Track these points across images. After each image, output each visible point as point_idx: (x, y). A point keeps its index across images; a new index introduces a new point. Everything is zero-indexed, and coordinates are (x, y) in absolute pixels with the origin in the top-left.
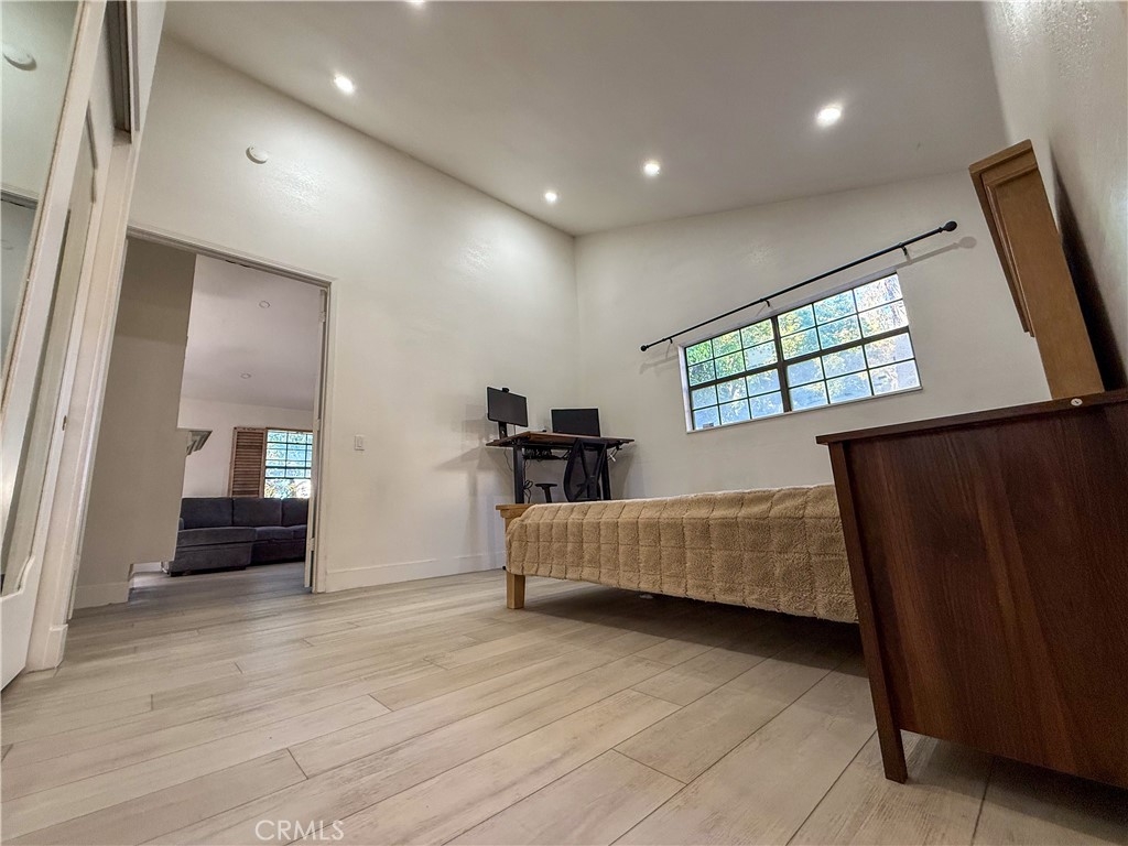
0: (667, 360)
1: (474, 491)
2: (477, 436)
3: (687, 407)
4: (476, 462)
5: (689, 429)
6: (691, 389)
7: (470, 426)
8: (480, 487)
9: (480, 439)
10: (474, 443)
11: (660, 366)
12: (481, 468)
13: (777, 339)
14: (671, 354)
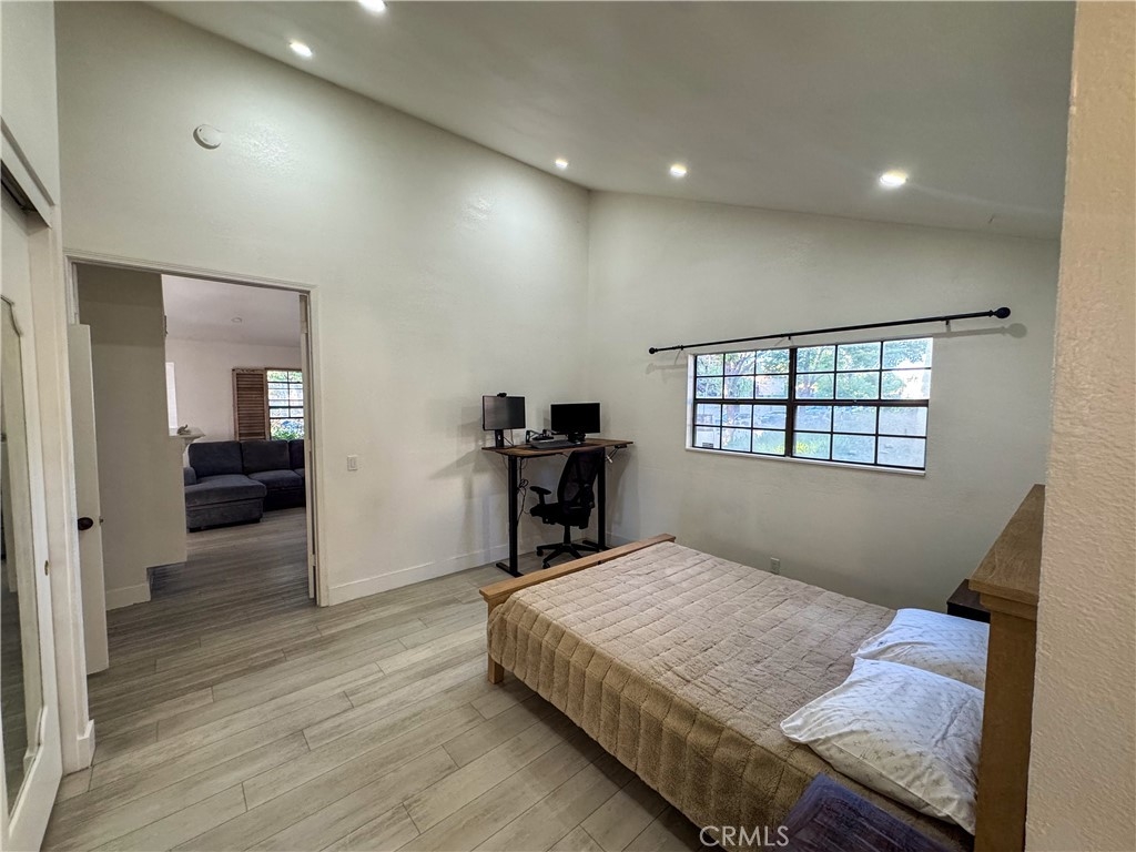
0: (675, 367)
1: (469, 494)
2: (472, 438)
3: (689, 421)
4: (472, 465)
5: (688, 445)
6: (696, 401)
7: (465, 429)
8: (477, 488)
9: (477, 441)
10: (470, 446)
11: (667, 371)
12: (478, 470)
13: (793, 375)
14: (680, 362)
